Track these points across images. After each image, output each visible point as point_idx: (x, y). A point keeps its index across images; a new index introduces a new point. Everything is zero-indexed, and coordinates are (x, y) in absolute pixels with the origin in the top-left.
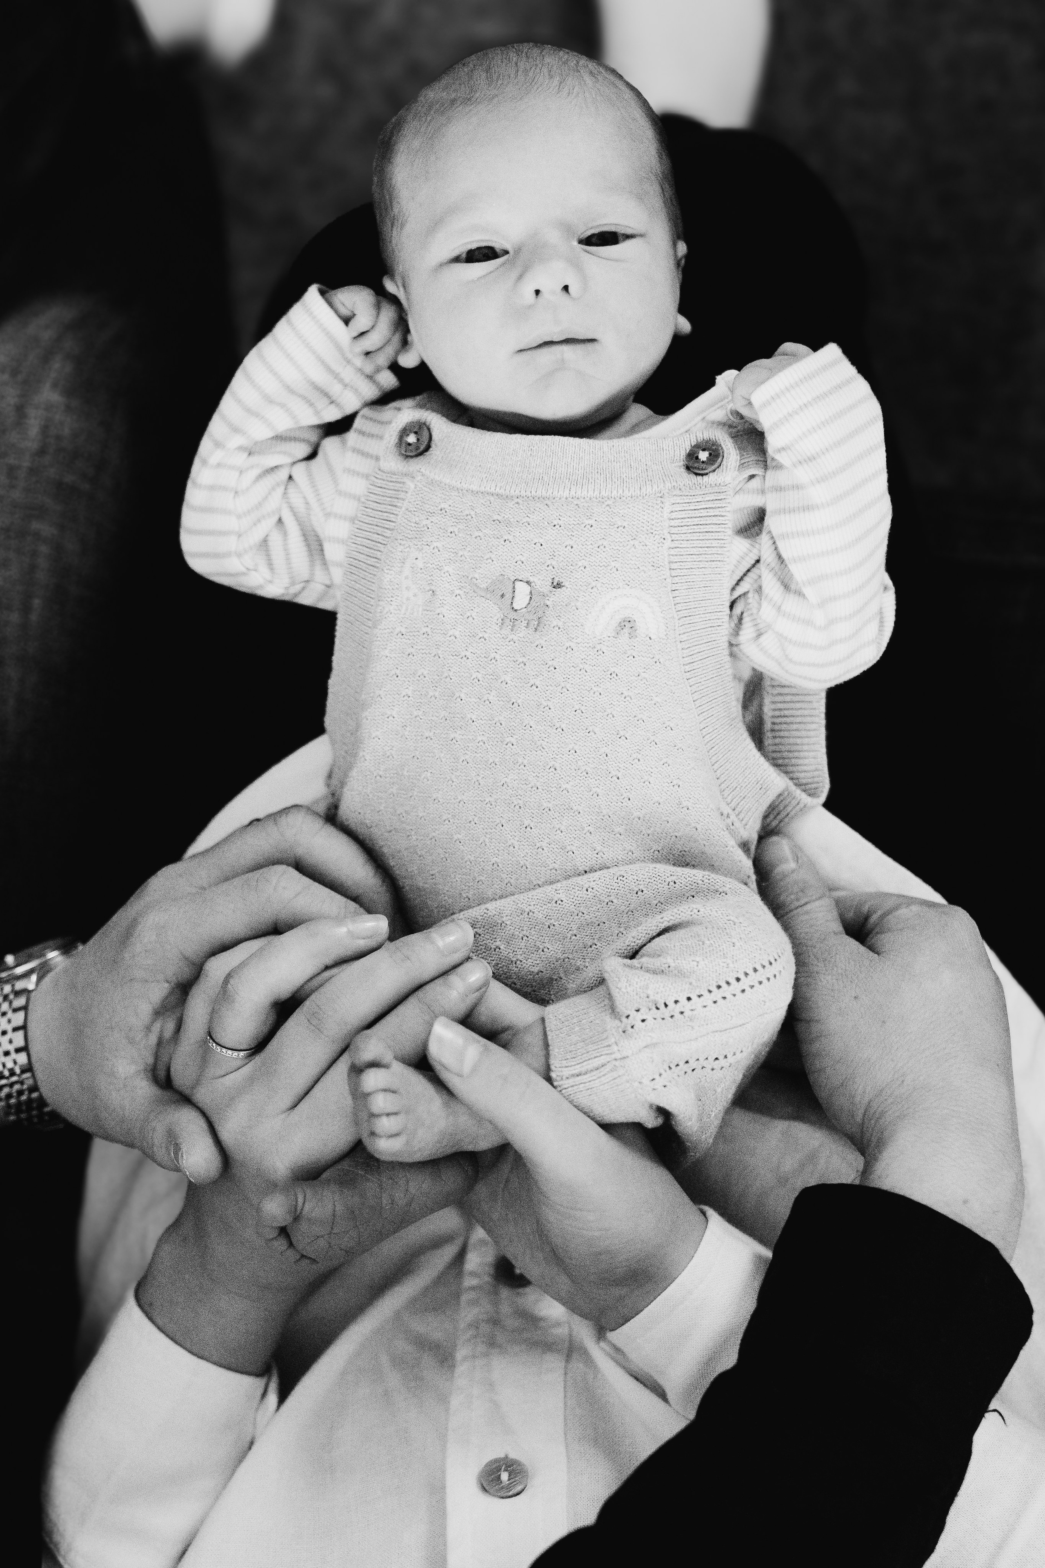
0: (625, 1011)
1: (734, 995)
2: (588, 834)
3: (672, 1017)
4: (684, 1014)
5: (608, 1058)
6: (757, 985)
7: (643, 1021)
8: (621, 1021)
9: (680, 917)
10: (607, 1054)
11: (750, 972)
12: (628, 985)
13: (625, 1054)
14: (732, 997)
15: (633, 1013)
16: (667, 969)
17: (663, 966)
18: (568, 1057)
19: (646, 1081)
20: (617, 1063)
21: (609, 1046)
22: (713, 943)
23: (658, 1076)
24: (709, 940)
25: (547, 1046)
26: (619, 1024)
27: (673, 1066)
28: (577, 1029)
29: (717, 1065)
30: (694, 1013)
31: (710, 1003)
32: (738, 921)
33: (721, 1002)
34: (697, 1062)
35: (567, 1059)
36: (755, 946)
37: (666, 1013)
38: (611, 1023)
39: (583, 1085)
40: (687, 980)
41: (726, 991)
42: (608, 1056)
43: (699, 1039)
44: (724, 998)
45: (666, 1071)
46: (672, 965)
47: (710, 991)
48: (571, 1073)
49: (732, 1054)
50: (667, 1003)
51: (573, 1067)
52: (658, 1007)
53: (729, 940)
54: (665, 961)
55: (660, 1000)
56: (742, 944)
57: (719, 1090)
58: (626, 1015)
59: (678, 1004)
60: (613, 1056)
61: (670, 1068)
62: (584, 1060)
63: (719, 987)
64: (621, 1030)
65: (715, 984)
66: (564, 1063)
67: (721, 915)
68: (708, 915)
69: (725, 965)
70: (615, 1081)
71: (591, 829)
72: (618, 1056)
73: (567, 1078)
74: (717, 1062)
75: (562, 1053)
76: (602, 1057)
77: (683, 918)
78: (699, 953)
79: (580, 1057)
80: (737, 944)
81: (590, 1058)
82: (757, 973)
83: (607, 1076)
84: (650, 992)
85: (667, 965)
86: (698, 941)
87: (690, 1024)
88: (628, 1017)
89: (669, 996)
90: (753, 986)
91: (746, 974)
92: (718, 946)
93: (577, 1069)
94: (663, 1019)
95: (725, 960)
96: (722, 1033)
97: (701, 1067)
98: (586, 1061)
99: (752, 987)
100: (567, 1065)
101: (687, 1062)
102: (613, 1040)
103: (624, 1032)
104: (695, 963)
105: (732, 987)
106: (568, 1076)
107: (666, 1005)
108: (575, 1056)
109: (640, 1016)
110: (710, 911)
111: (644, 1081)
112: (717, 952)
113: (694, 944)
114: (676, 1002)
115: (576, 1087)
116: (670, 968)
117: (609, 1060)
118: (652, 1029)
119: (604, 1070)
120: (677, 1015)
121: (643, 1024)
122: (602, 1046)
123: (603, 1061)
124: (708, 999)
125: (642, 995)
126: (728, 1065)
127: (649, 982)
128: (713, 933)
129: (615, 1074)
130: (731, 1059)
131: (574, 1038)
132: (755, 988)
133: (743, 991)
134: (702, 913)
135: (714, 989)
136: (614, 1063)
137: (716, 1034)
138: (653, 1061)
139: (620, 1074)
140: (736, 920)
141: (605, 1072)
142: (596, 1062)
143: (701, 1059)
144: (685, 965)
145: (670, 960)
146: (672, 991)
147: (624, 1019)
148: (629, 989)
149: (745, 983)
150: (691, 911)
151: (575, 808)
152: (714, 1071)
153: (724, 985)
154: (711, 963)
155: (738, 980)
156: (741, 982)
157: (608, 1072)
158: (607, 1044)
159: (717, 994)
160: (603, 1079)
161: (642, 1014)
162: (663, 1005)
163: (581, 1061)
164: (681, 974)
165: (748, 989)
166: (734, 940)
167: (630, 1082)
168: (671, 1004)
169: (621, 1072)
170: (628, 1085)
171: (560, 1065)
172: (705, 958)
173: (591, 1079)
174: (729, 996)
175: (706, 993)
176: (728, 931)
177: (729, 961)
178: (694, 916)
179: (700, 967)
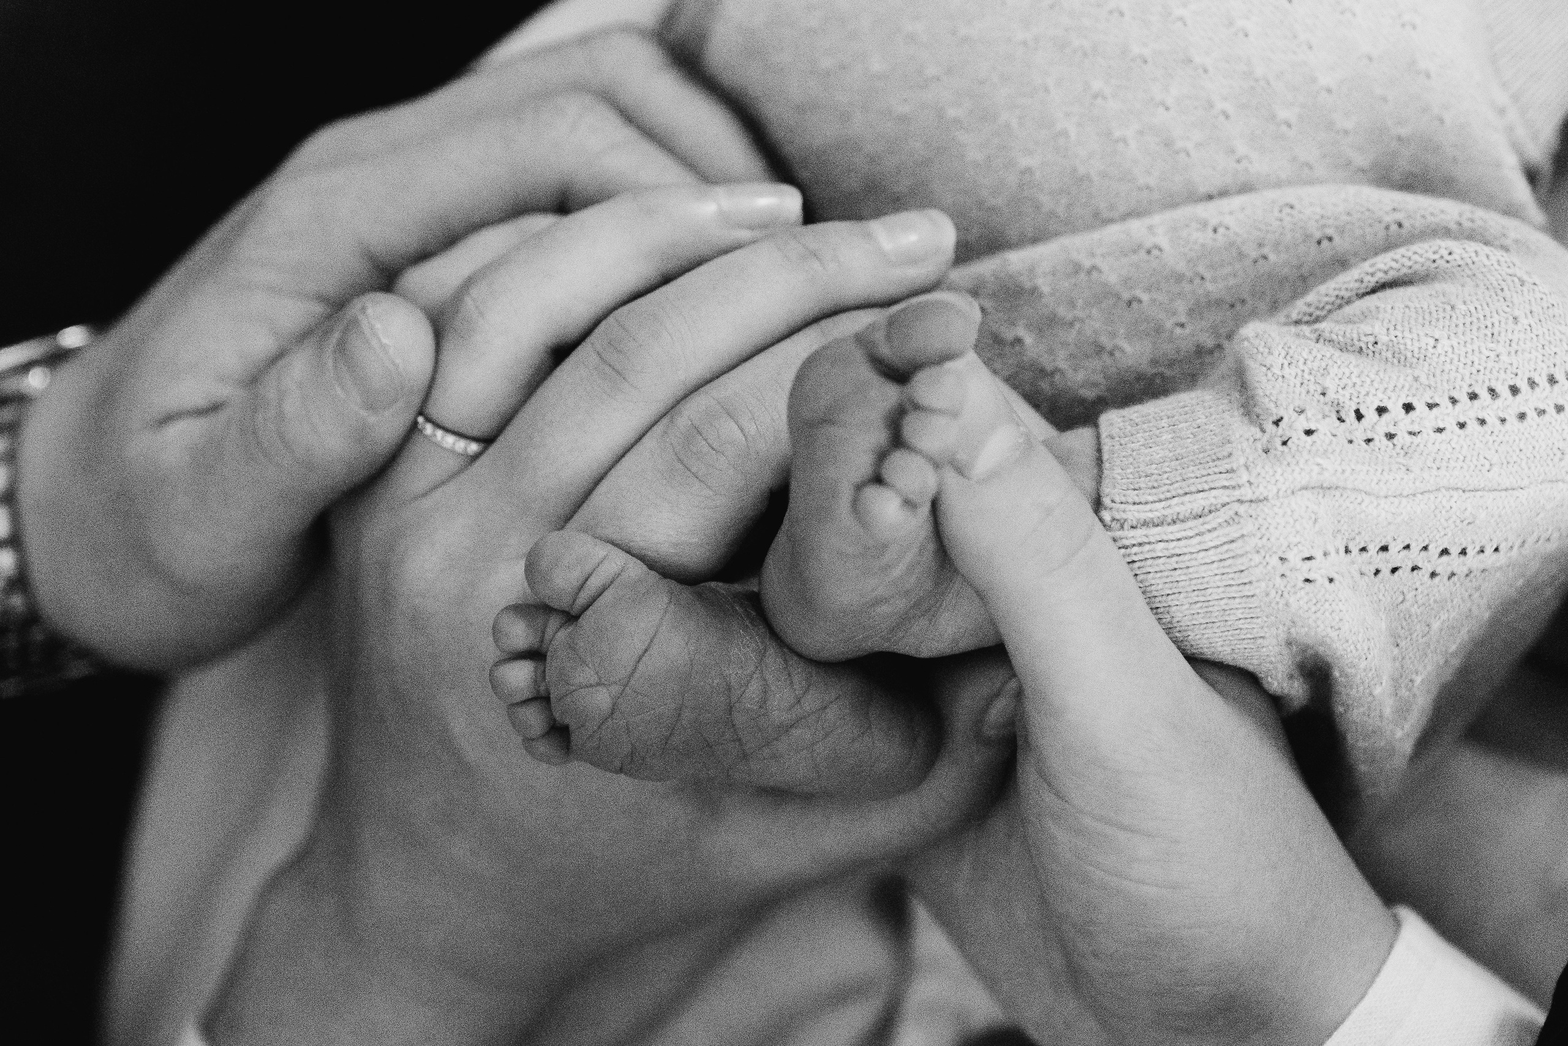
0: (1274, 410)
1: (1503, 421)
2: (1222, 118)
3: (1369, 441)
4: (1395, 440)
5: (1223, 496)
6: (1551, 410)
7: (1309, 433)
8: (1263, 431)
9: (1409, 264)
10: (1225, 487)
11: (1542, 381)
12: (1286, 364)
13: (1261, 492)
14: (1498, 422)
15: (1289, 416)
16: (1370, 346)
17: (1363, 338)
18: (1143, 485)
19: (1294, 558)
20: (1242, 509)
21: (1232, 471)
22: (1473, 310)
23: (1321, 553)
24: (1465, 303)
25: (1099, 461)
26: (1259, 434)
27: (1355, 550)
28: (1166, 437)
29: (1444, 565)
30: (1416, 440)
31: (1451, 425)
32: (1531, 281)
33: (1473, 426)
34: (1406, 552)
35: (1140, 489)
36: (1558, 333)
37: (1360, 431)
38: (1241, 430)
39: (1162, 545)
40: (1409, 371)
41: (1485, 406)
42: (1227, 492)
43: (1419, 496)
44: (1482, 422)
45: (1337, 552)
46: (1383, 339)
47: (1454, 401)
48: (1143, 516)
49: (1478, 549)
50: (1362, 411)
51: (1148, 507)
52: (1344, 417)
53: (1507, 310)
54: (1368, 330)
55: (1348, 402)
56: (1533, 324)
57: (1436, 625)
58: (1275, 418)
59: (1385, 416)
60: (1237, 493)
61: (1347, 551)
62: (1174, 493)
63: (1473, 396)
64: (1259, 445)
65: (1466, 389)
66: (1132, 496)
67: (1495, 264)
68: (1470, 262)
69: (1492, 355)
70: (1234, 545)
71: (1229, 107)
72: (1247, 493)
73: (1132, 527)
74: (1445, 558)
75: (1131, 476)
76: (1214, 492)
77: (1417, 267)
78: (1441, 324)
79: (1166, 488)
80: (1524, 322)
81: (1187, 490)
82: (1556, 387)
83: (1215, 534)
84: (1330, 384)
85: (1371, 339)
86: (1443, 303)
87: (1404, 462)
88: (1277, 423)
89: (1367, 394)
90: (1544, 411)
91: (1532, 384)
92: (1482, 318)
93: (1156, 511)
94: (1351, 442)
95: (1493, 346)
96: (1467, 494)
97: (1410, 566)
98: (1179, 495)
99: (1541, 412)
100: (1137, 500)
101: (1384, 549)
102: (1242, 461)
103: (1266, 451)
104: (1432, 342)
105: (1499, 402)
106: (1135, 523)
107: (1359, 416)
108: (1156, 485)
109: (1303, 424)
110: (1473, 255)
111: (1290, 555)
112: (1479, 329)
113: (1433, 309)
114: (1381, 410)
115: (1147, 547)
116: (1379, 346)
117: (1227, 500)
118: (1326, 451)
119: (1212, 521)
120: (1380, 441)
121: (1309, 439)
122: (1217, 470)
123: (1213, 501)
124: (1447, 416)
125: (1312, 388)
126: (1465, 570)
127: (1330, 362)
128: (1476, 294)
129: (1233, 532)
130: (1472, 561)
131: (1158, 453)
132: (1546, 417)
133: (1522, 416)
134: (1458, 257)
135: (1464, 398)
136: (1236, 506)
137: (1455, 494)
138: (1316, 520)
139: (1245, 533)
140: (1525, 277)
141: (1214, 524)
142: (1199, 502)
143: (1415, 547)
144: (1409, 342)
145: (1379, 329)
146: (1376, 385)
147: (1269, 427)
148: (1287, 371)
149: (1528, 400)
150: (1434, 253)
151: (1198, 60)
152: (1437, 580)
153: (1484, 394)
154: (1465, 346)
155: (1514, 390)
156: (1519, 397)
157: (1220, 524)
158: (1228, 467)
159: (1468, 411)
160: (1208, 537)
161: (1307, 420)
162: (1353, 415)
163: (1169, 495)
164: (1400, 358)
165: (1531, 414)
166: (1517, 313)
167: (1263, 553)
168: (1370, 415)
169: (1249, 527)
170: (1257, 558)
171: (1123, 499)
172: (1452, 335)
173: (1184, 534)
174: (1492, 420)
175: (1445, 403)
176: (1507, 293)
177: (1501, 349)
178: (1440, 262)
179: (1439, 349)
